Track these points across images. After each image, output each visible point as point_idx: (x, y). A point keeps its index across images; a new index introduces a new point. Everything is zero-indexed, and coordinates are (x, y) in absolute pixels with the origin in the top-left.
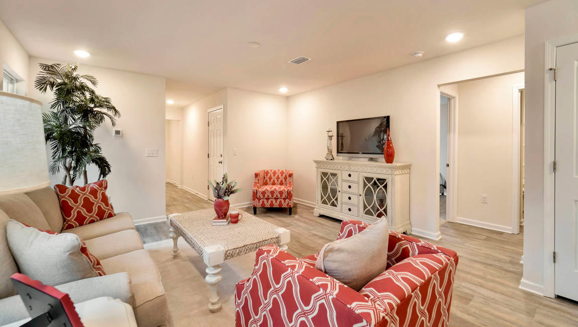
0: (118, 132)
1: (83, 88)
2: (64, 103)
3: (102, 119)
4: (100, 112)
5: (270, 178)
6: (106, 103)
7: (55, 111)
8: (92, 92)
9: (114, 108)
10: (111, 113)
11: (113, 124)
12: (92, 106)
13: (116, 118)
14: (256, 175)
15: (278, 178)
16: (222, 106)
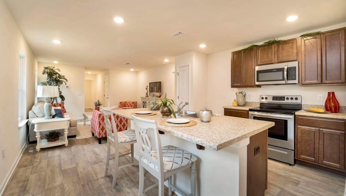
0: (67, 87)
1: (56, 73)
2: (50, 78)
3: (62, 83)
4: (62, 81)
5: (127, 104)
6: (63, 77)
7: (48, 81)
8: (59, 74)
9: (66, 79)
10: (65, 80)
11: (66, 84)
12: (59, 79)
13: (67, 82)
14: (120, 103)
15: (130, 104)
16: (108, 76)
